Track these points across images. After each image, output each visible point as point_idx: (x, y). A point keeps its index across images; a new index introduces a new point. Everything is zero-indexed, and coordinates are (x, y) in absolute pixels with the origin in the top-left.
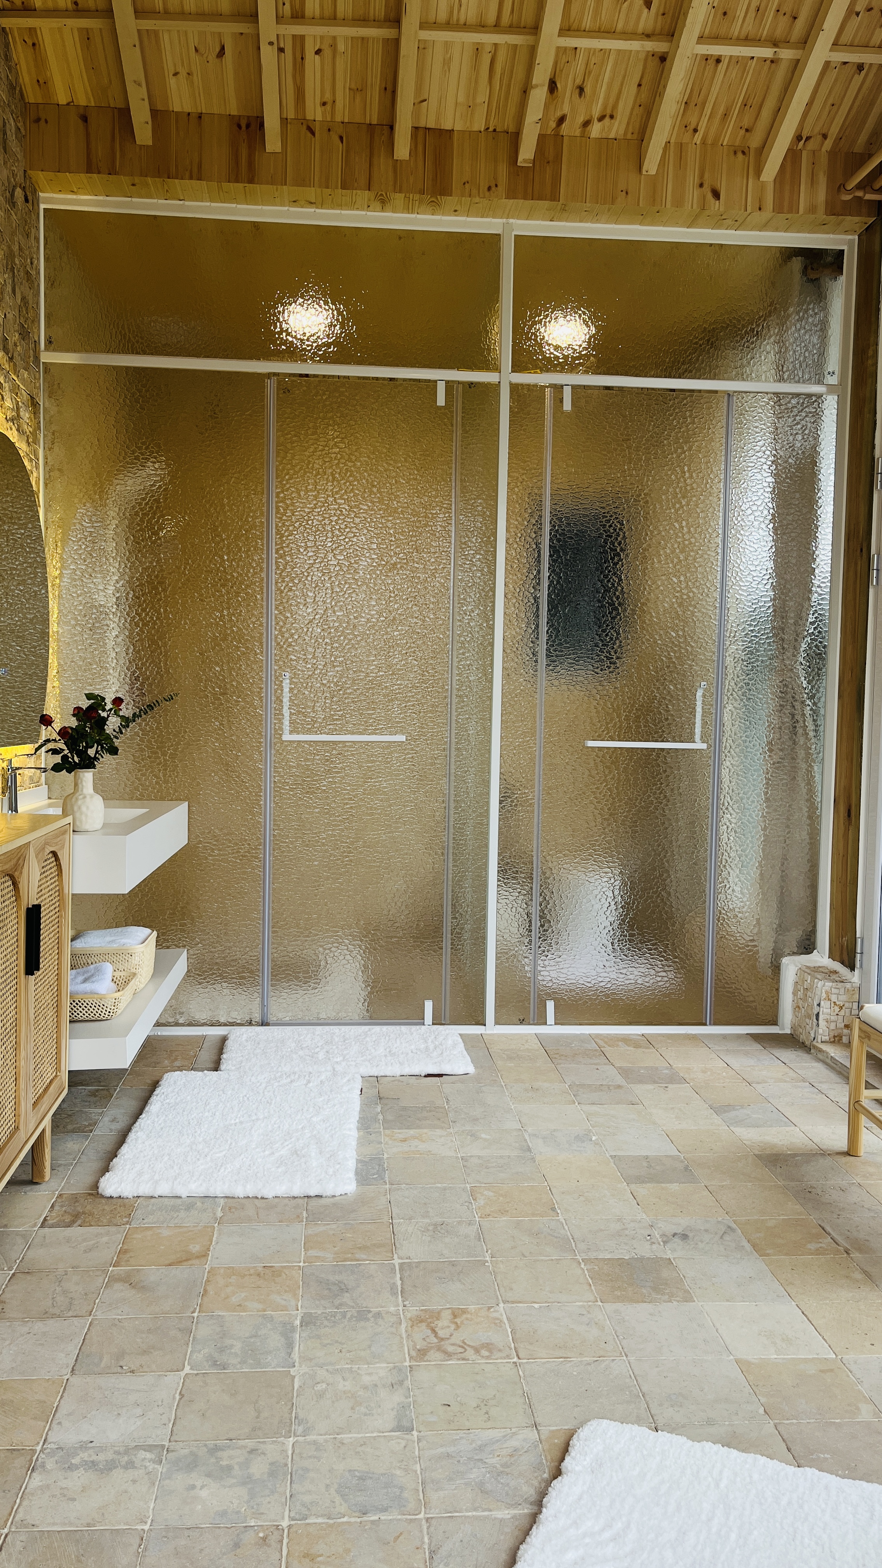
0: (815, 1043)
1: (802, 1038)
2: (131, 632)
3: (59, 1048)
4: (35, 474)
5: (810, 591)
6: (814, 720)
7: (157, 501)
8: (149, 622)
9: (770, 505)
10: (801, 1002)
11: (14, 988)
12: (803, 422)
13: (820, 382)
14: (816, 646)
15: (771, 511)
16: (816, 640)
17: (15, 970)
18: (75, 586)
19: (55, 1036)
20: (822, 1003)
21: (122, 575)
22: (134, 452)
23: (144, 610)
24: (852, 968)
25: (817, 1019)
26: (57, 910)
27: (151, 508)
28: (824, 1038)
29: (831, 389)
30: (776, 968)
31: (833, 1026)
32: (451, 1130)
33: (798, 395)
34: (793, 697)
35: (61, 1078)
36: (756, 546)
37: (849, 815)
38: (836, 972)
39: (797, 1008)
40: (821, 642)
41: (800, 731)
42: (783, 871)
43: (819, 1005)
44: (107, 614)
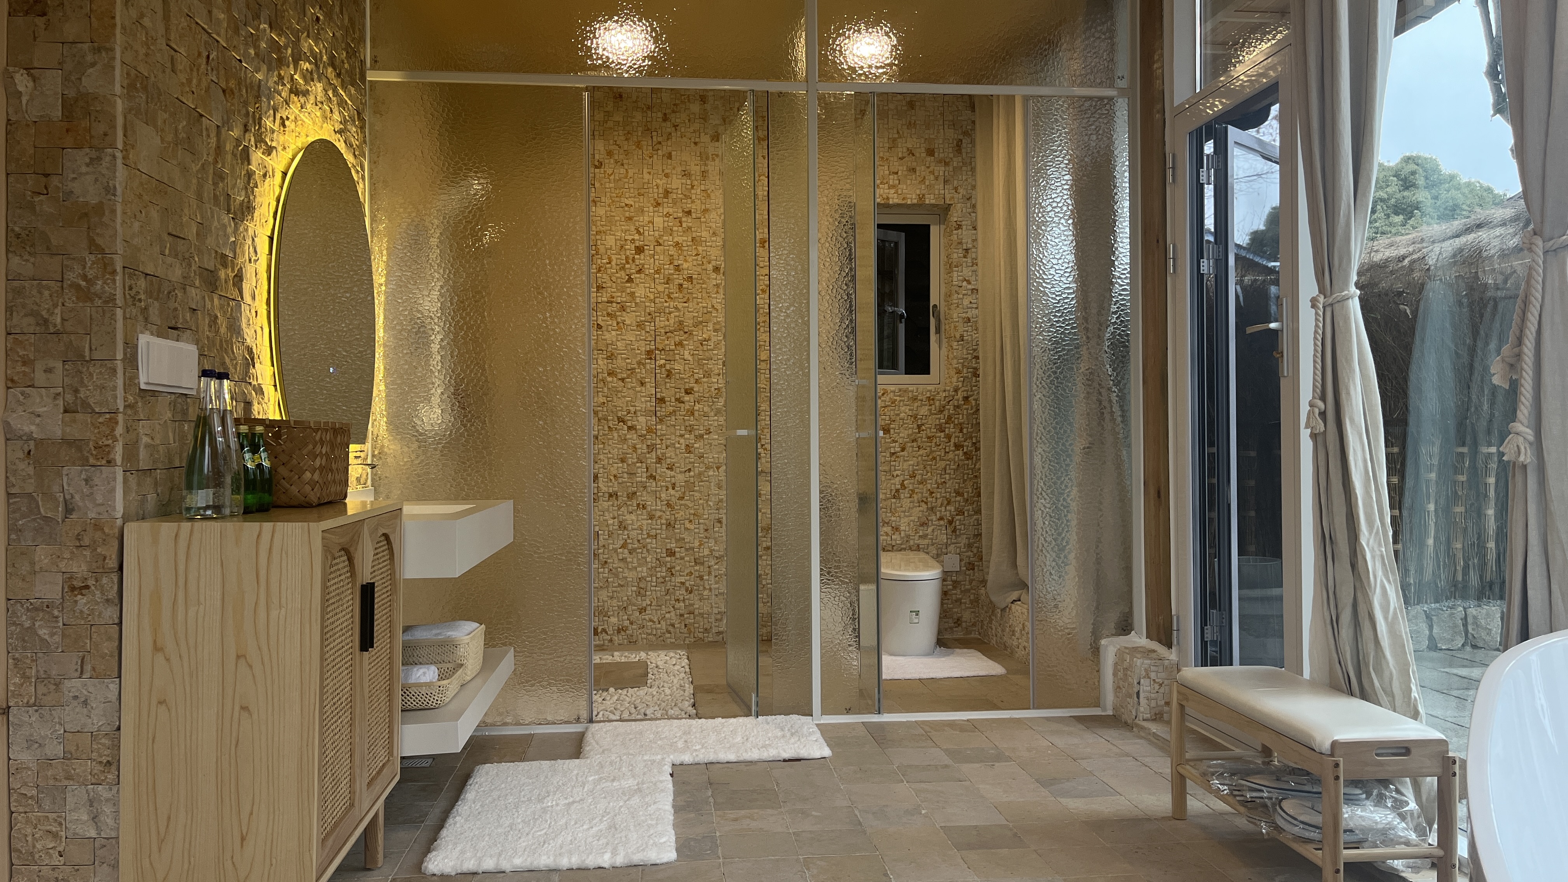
0: (1137, 721)
1: (1125, 717)
2: (456, 335)
3: (391, 732)
4: (361, 185)
5: (1112, 284)
6: (1120, 406)
7: (480, 209)
8: (473, 325)
9: (1069, 201)
10: (1121, 683)
11: (349, 663)
12: (1097, 124)
13: (1112, 86)
14: (1119, 335)
15: (1070, 207)
16: (1119, 329)
17: (350, 645)
18: (401, 292)
19: (387, 720)
20: (1142, 681)
21: (447, 281)
22: (457, 163)
23: (468, 314)
24: (1169, 646)
25: (1138, 697)
26: (389, 594)
27: (474, 216)
28: (1146, 716)
29: (1122, 92)
30: (1096, 650)
31: (1153, 704)
32: (782, 810)
33: (1090, 98)
34: (1100, 385)
35: (393, 763)
36: (1057, 241)
37: (1159, 496)
38: (1154, 651)
39: (1117, 688)
40: (1123, 331)
41: (1107, 417)
42: (1097, 554)
43: (1139, 683)
44: (431, 318)
